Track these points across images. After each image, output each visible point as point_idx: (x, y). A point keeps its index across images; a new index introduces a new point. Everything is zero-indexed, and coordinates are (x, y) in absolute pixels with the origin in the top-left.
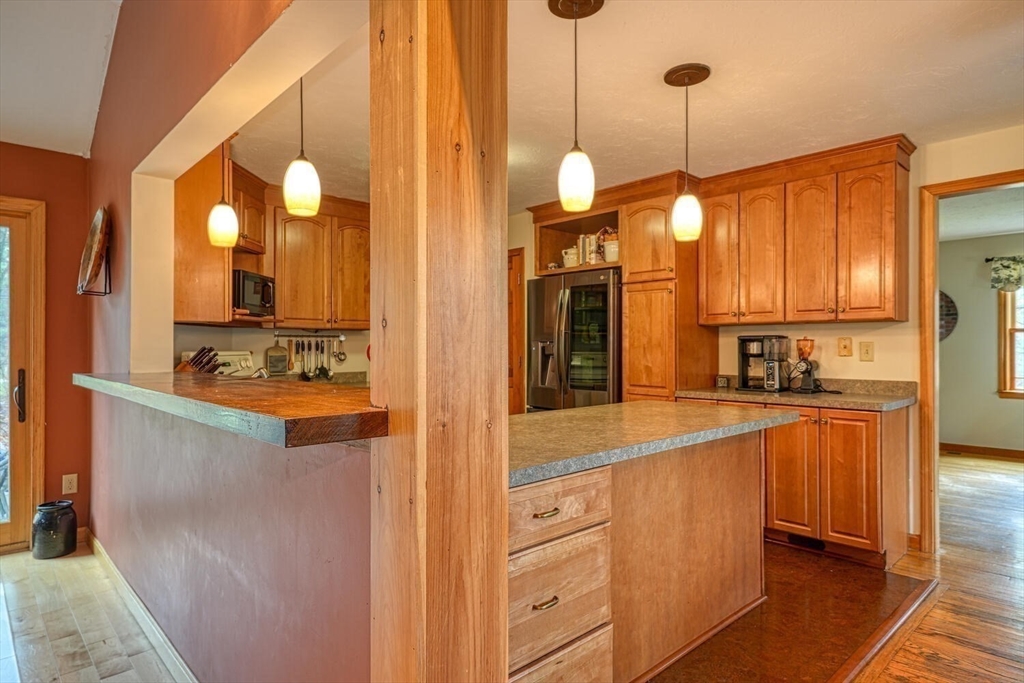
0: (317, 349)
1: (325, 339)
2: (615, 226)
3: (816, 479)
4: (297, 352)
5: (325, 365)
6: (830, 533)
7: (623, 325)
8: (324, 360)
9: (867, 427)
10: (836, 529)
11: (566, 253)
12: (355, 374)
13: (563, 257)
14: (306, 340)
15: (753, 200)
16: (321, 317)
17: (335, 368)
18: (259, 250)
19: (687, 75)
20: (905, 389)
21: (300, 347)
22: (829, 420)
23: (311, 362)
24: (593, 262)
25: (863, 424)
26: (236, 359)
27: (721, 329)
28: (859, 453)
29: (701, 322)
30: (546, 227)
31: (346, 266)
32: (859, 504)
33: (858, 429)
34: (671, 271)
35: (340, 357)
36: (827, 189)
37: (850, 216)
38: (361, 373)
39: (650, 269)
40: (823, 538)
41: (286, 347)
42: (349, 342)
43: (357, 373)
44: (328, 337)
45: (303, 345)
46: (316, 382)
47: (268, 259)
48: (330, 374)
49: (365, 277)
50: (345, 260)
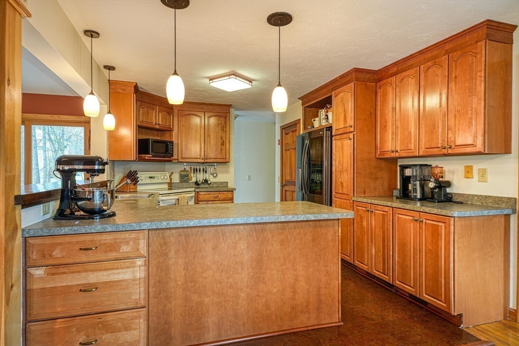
0: (203, 171)
2: (330, 103)
3: (417, 258)
4: (194, 173)
5: (208, 179)
6: (424, 295)
7: (333, 159)
8: (207, 176)
9: (445, 227)
10: (428, 293)
11: (314, 120)
12: (222, 183)
13: (313, 123)
14: (198, 167)
15: (402, 79)
16: (199, 157)
17: (212, 179)
18: (169, 129)
19: (280, 19)
20: (507, 203)
21: (195, 170)
22: (424, 220)
23: (200, 177)
24: (324, 124)
25: (443, 225)
26: (158, 175)
27: (399, 160)
28: (440, 244)
29: (377, 156)
30: (307, 107)
31: (211, 134)
32: (440, 278)
33: (440, 228)
34: (351, 127)
35: (215, 175)
36: (442, 67)
37: (456, 82)
38: (225, 182)
39: (343, 127)
40: (421, 298)
41: (189, 170)
42: (219, 168)
43: (223, 182)
44: (209, 166)
45: (197, 169)
46: (202, 186)
47: (175, 133)
48: (209, 182)
49: (221, 138)
50: (211, 131)
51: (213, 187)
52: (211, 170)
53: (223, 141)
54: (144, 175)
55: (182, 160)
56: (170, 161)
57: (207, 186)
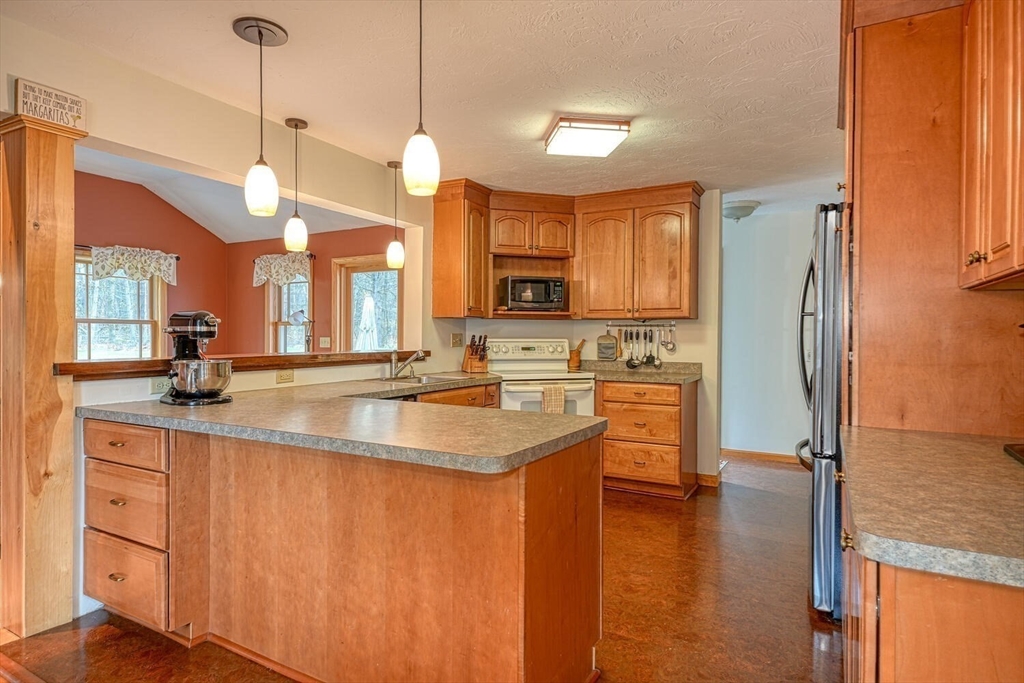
0: (645, 339)
1: (655, 329)
4: (626, 341)
5: (655, 354)
8: (653, 348)
12: (687, 365)
14: (634, 330)
16: (621, 307)
17: (664, 356)
18: (565, 255)
21: (629, 337)
23: (637, 350)
26: (544, 345)
31: (648, 255)
35: (671, 347)
38: (694, 364)
41: (616, 336)
42: (681, 331)
43: (690, 364)
44: (658, 326)
45: (631, 334)
46: (642, 370)
47: (576, 261)
48: (657, 362)
49: (670, 263)
50: (648, 249)
51: (665, 373)
52: (660, 335)
53: (675, 269)
54: (513, 345)
55: (589, 316)
56: (567, 317)
57: (654, 370)
